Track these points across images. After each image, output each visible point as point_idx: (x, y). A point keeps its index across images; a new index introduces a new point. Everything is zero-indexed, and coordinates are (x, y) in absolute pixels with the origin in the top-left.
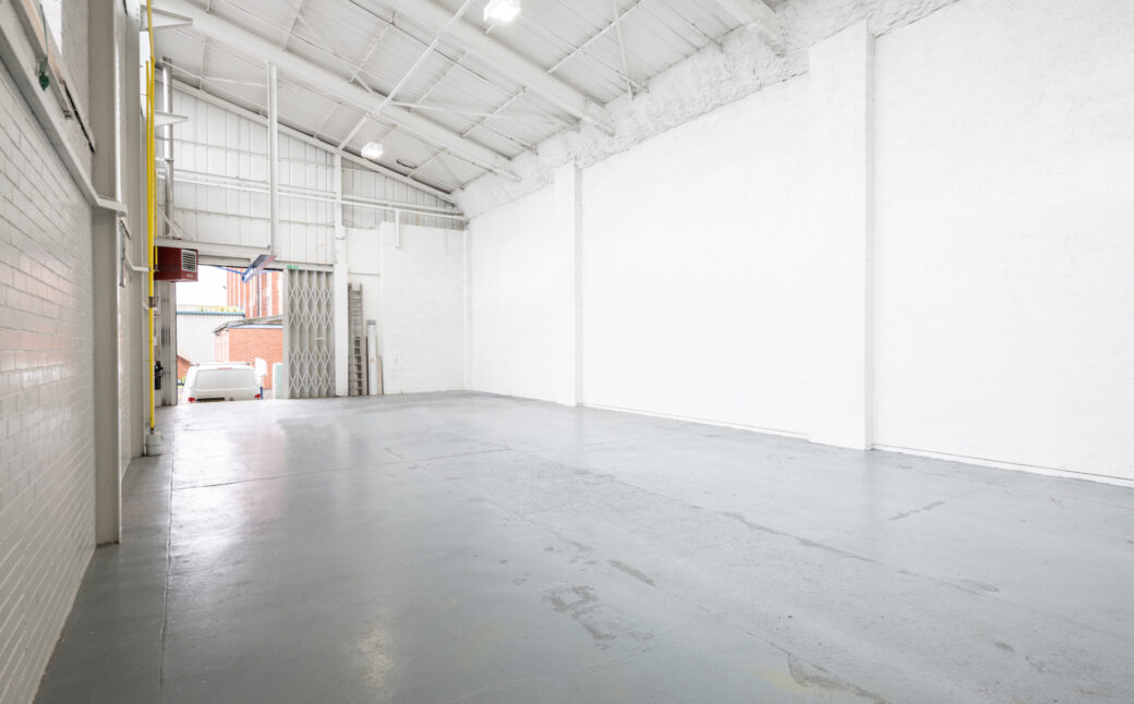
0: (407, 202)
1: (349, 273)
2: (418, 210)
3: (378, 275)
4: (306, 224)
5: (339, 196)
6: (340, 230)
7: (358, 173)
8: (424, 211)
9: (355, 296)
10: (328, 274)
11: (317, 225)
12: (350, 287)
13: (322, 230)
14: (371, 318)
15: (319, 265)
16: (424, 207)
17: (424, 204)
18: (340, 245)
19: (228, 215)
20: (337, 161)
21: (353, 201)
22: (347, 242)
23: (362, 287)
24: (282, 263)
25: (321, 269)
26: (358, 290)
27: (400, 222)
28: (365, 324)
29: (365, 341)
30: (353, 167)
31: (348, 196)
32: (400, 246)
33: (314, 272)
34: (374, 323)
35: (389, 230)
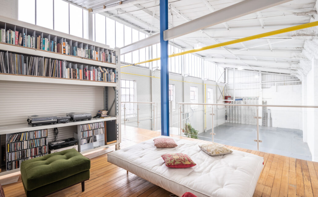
0: (281, 79)
1: (263, 98)
2: (284, 81)
3: (271, 98)
4: (254, 89)
5: (260, 82)
6: (261, 89)
8: (287, 81)
9: (265, 104)
10: (258, 99)
11: (256, 88)
12: (263, 101)
13: (257, 90)
15: (256, 97)
16: (287, 80)
17: (287, 79)
18: (261, 93)
20: (260, 74)
21: (265, 82)
22: (263, 92)
23: (266, 101)
24: (248, 97)
25: (256, 98)
26: (265, 102)
27: (277, 85)
28: (267, 110)
29: (267, 114)
30: (265, 74)
31: (263, 81)
32: (277, 91)
33: (254, 99)
34: (270, 110)
35: (274, 88)
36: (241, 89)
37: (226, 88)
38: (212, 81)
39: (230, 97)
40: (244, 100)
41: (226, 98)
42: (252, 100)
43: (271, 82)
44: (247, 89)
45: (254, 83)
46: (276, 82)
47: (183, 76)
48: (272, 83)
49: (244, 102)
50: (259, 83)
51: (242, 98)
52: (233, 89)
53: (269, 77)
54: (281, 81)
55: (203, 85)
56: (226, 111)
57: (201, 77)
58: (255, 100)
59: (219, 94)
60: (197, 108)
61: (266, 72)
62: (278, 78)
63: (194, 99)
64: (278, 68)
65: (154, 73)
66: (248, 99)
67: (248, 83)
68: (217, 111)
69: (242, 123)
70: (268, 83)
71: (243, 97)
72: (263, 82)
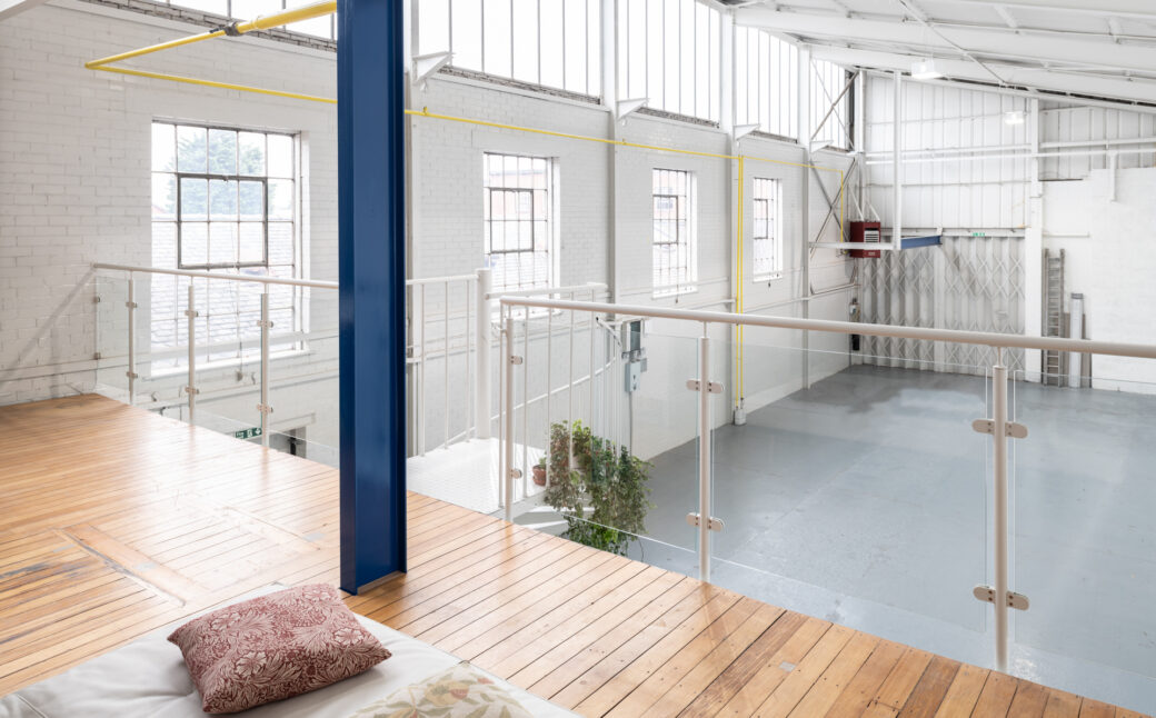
0: (1139, 136)
1: (1044, 236)
3: (1088, 236)
4: (1000, 183)
5: (1034, 147)
6: (1037, 187)
7: (1065, 112)
9: (1053, 265)
10: (1019, 238)
11: (1014, 182)
12: (1046, 254)
13: (1019, 187)
14: (1077, 291)
15: (1013, 230)
18: (1037, 204)
19: (922, 185)
20: (1034, 106)
21: (1059, 149)
22: (1044, 200)
23: (1062, 252)
24: (969, 230)
25: (1010, 234)
26: (1058, 256)
27: (1117, 167)
28: (1067, 298)
29: (1066, 318)
30: (1059, 106)
31: (1048, 145)
32: (1116, 199)
33: (1002, 238)
34: (1081, 297)
35: (1102, 179)
36: (932, 185)
37: (858, 179)
38: (780, 138)
39: (875, 226)
40: (948, 243)
41: (855, 231)
42: (990, 244)
43: (1090, 147)
44: (966, 185)
45: (1000, 152)
46: (1112, 146)
47: (609, 113)
48: (1093, 153)
49: (950, 252)
50: (1027, 156)
51: (939, 233)
52: (891, 186)
53: (1079, 125)
54: (1139, 145)
55: (728, 164)
56: (854, 301)
57: (715, 118)
58: (1006, 244)
59: (818, 212)
60: (694, 289)
61: (1064, 94)
62: (1124, 125)
63: (674, 239)
64: (1124, 74)
65: (422, 87)
66: (970, 238)
67: (972, 154)
68: (805, 303)
69: (936, 370)
70: (1073, 153)
71: (944, 230)
72: (1045, 150)
